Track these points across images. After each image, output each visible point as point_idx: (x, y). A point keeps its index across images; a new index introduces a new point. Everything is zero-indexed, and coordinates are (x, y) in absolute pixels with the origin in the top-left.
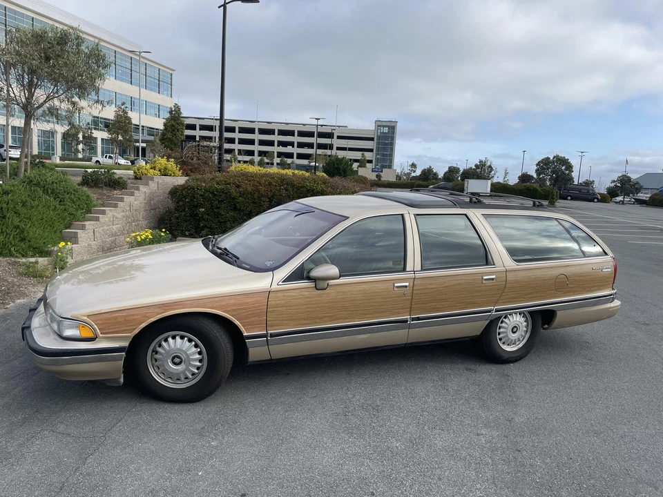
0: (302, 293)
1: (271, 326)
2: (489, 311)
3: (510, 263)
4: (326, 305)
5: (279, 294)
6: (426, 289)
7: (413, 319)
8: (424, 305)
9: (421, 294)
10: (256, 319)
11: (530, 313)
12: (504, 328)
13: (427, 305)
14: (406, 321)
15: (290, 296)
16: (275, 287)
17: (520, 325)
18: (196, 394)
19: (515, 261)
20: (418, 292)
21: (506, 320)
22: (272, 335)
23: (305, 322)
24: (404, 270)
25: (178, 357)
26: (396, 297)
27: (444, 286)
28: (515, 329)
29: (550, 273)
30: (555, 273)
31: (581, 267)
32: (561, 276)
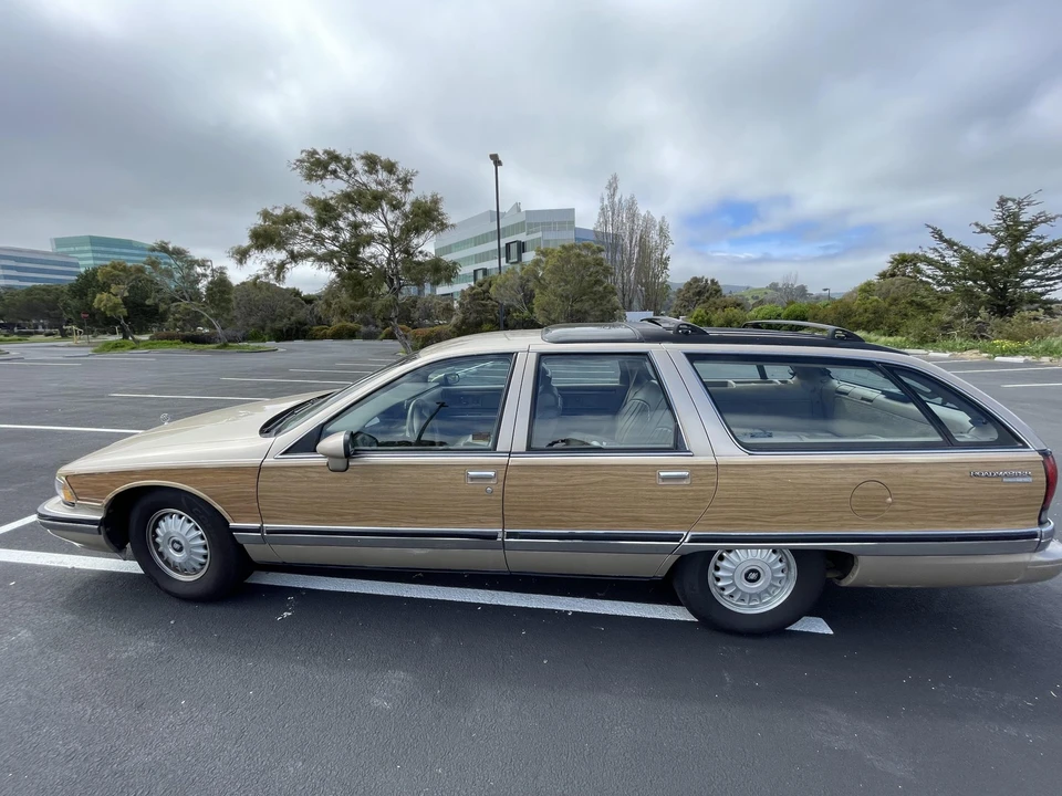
0: (308, 474)
1: (268, 518)
4: (346, 496)
5: (274, 473)
6: (530, 485)
7: (510, 535)
8: (530, 514)
9: (520, 493)
10: (243, 504)
11: (794, 552)
12: (726, 569)
13: (536, 514)
14: (493, 537)
15: (290, 477)
16: (270, 461)
19: (747, 447)
20: (516, 490)
21: (730, 557)
22: (270, 531)
23: (318, 517)
24: (492, 448)
25: (178, 543)
26: (470, 495)
27: (571, 482)
28: (752, 575)
29: (839, 476)
30: (853, 478)
31: (932, 469)
32: (871, 485)
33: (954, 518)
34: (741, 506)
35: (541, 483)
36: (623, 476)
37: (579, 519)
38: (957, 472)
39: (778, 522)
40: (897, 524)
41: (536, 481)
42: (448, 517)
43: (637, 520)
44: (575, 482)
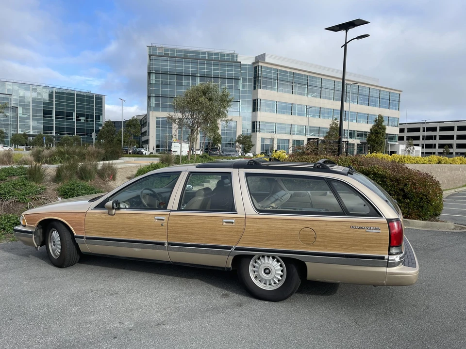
1: (87, 233)
2: (230, 248)
3: (251, 212)
4: (113, 225)
5: (91, 215)
6: (177, 223)
7: (169, 244)
8: (177, 235)
9: (173, 226)
11: (283, 258)
13: (179, 235)
14: (163, 244)
15: (95, 217)
16: (90, 211)
17: (273, 268)
18: (61, 263)
19: (258, 211)
20: (171, 225)
21: (259, 261)
22: (87, 238)
24: (165, 208)
25: (54, 242)
26: (155, 226)
27: (191, 222)
28: (267, 271)
29: (294, 225)
30: (299, 226)
31: (334, 223)
32: (307, 229)
33: (345, 247)
34: (255, 236)
35: (182, 222)
36: (210, 220)
37: (194, 238)
38: (345, 226)
39: (270, 244)
40: (320, 248)
41: (179, 222)
42: (148, 235)
43: (215, 240)
44: (193, 222)
